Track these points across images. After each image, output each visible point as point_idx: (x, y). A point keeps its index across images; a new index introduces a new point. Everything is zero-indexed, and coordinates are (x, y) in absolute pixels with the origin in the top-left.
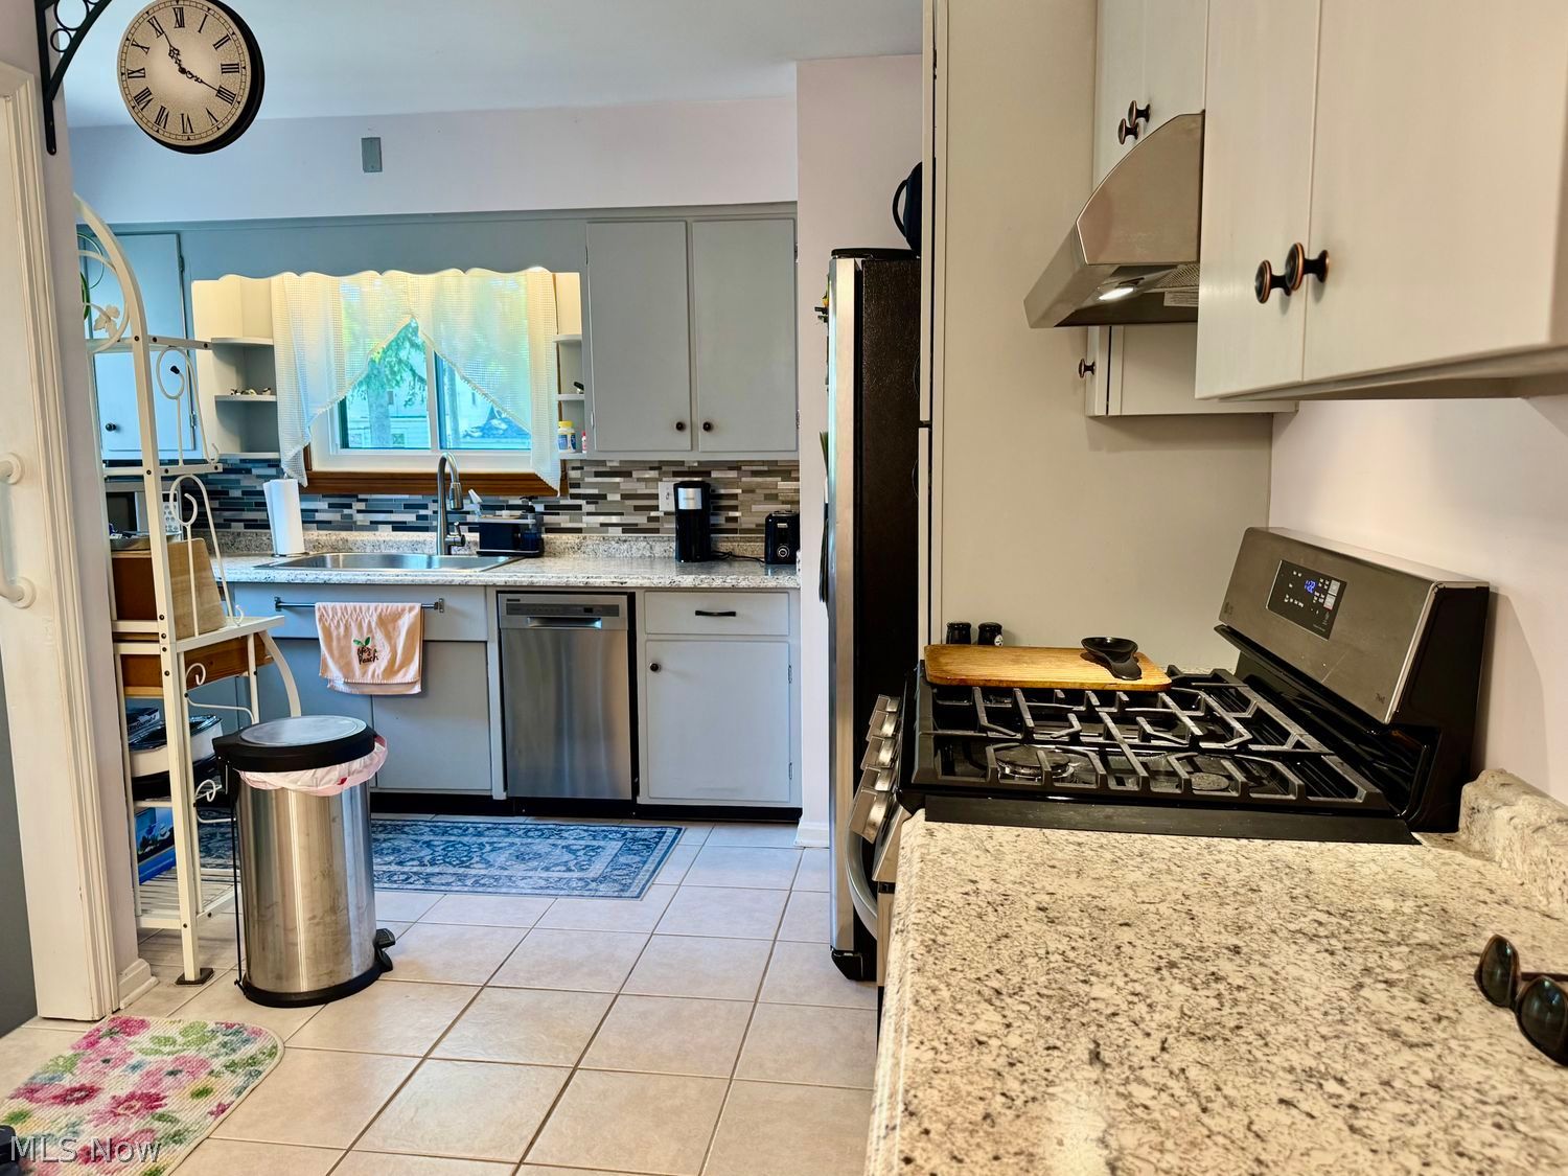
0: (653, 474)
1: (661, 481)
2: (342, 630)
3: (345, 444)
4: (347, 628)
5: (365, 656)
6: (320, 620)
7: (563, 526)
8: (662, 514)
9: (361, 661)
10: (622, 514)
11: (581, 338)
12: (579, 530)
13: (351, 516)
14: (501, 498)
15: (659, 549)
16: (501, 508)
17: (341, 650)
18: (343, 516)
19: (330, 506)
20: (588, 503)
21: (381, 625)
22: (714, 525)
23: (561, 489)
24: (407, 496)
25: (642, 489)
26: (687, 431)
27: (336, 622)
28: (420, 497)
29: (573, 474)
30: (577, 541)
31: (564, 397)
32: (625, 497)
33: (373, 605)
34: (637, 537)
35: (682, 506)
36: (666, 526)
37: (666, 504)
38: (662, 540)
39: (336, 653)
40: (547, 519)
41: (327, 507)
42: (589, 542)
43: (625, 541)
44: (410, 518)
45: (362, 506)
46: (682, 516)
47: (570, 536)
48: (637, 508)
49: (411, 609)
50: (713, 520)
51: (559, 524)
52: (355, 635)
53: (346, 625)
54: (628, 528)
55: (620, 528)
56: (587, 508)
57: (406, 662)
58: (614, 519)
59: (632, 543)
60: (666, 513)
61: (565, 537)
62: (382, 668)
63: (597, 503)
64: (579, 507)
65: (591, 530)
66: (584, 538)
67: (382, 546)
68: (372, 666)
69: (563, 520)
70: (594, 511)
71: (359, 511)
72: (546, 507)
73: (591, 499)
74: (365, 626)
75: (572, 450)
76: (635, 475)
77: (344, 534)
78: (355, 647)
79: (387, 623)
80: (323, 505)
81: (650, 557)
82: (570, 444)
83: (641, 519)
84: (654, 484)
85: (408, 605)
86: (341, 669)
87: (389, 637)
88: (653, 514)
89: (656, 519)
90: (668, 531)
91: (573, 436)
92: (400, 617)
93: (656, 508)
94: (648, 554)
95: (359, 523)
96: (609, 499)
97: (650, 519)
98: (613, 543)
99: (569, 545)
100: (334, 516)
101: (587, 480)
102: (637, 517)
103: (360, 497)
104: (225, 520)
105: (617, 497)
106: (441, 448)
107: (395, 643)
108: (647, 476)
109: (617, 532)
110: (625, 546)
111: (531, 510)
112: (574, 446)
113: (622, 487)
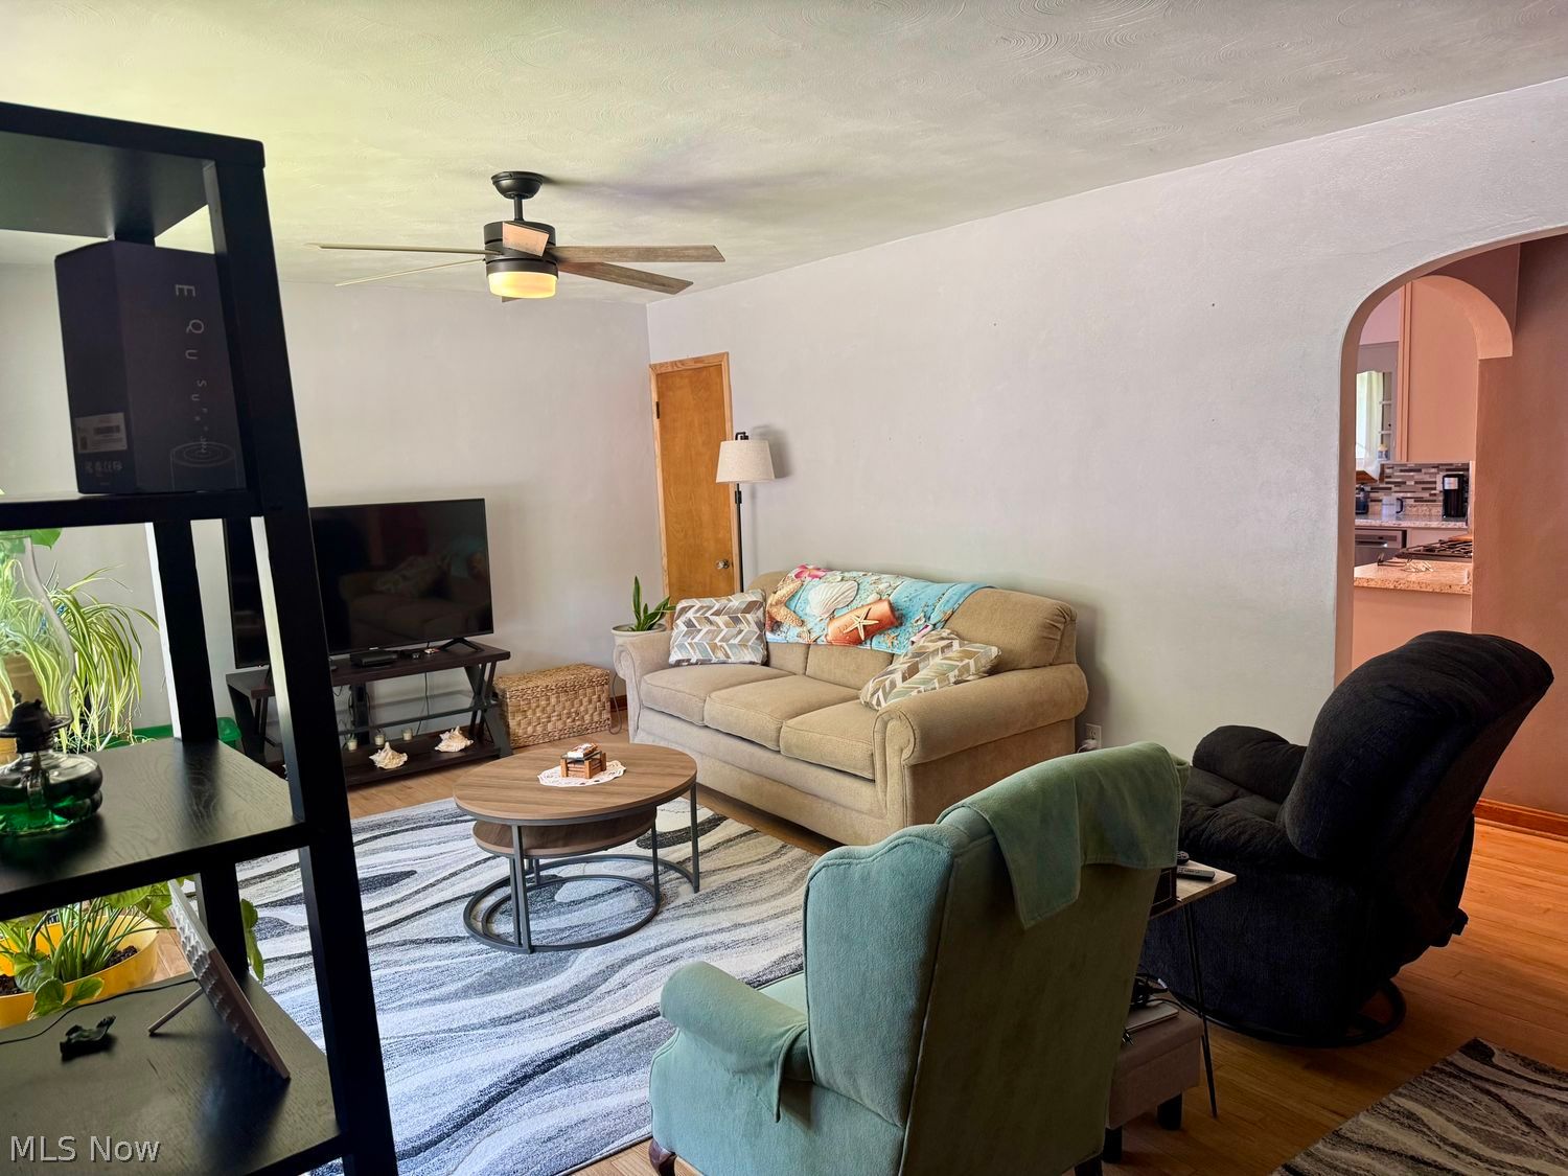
0: (1432, 470)
1: (1437, 474)
7: (1380, 498)
8: (1436, 492)
10: (1414, 492)
15: (1433, 510)
20: (1395, 486)
23: (1380, 479)
25: (1427, 478)
29: (1388, 471)
31: (1383, 432)
32: (1416, 483)
34: (1423, 505)
35: (1447, 488)
36: (1438, 498)
37: (1439, 487)
38: (1435, 506)
40: (1372, 495)
43: (1415, 507)
46: (1447, 493)
47: (1383, 504)
48: (1424, 489)
51: (1378, 497)
54: (1417, 500)
55: (1413, 499)
56: (1394, 489)
58: (1409, 495)
59: (1420, 507)
60: (1439, 491)
61: (1381, 504)
63: (1400, 486)
64: (1390, 489)
69: (1380, 495)
70: (1398, 490)
72: (1372, 488)
73: (1397, 484)
75: (1386, 459)
76: (1423, 471)
81: (1427, 514)
82: (1385, 456)
83: (1426, 495)
84: (1433, 476)
88: (1433, 492)
89: (1435, 495)
90: (1439, 501)
91: (1387, 452)
93: (1435, 489)
96: (1407, 484)
97: (1431, 495)
99: (1381, 509)
101: (1395, 474)
102: (1423, 494)
105: (1413, 483)
108: (1428, 472)
109: (1411, 502)
110: (1415, 509)
111: (1363, 490)
112: (1387, 457)
113: (1416, 477)
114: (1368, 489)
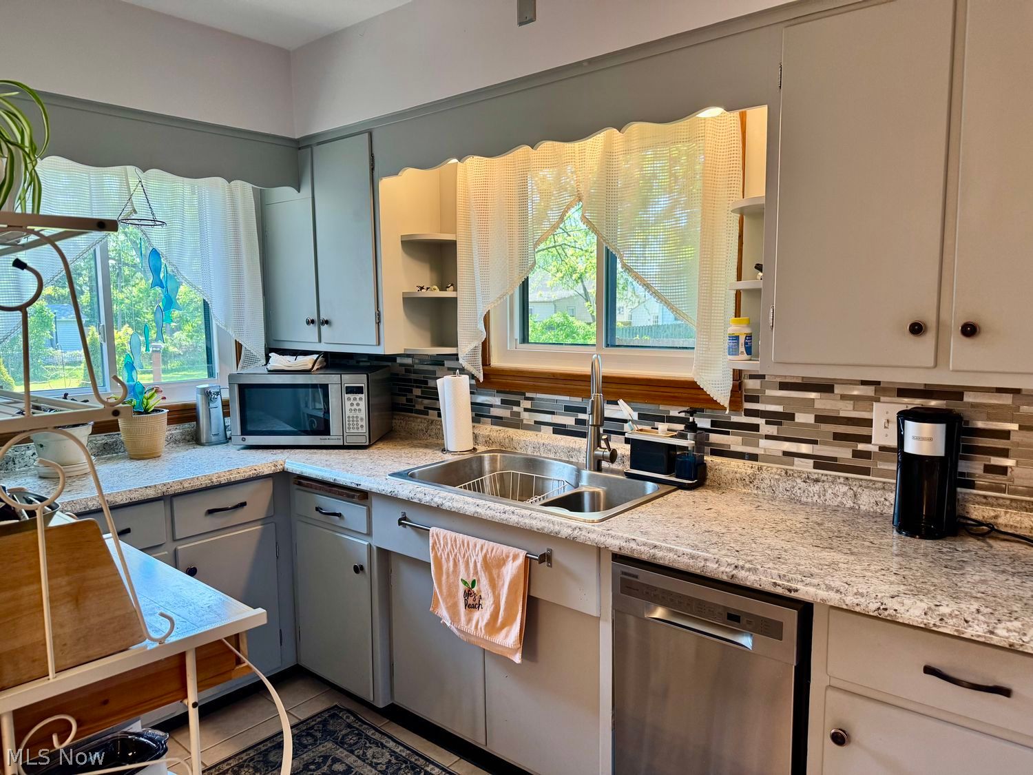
0: (869, 391)
1: (878, 400)
2: (451, 564)
3: (525, 339)
4: (456, 564)
5: (470, 601)
6: (433, 548)
7: (733, 448)
8: (876, 449)
9: (467, 606)
10: (814, 442)
11: (763, 201)
12: (754, 457)
13: (518, 414)
14: (662, 407)
15: (866, 500)
16: (661, 419)
17: (449, 587)
18: (513, 413)
19: (503, 402)
20: (767, 423)
21: (486, 568)
22: (963, 474)
23: (731, 402)
24: (567, 398)
25: (847, 410)
26: (929, 339)
27: (446, 553)
28: (579, 399)
29: (751, 385)
30: (750, 471)
31: (742, 285)
32: (820, 419)
33: (480, 542)
34: (835, 477)
35: (911, 447)
36: (882, 466)
37: (883, 435)
38: (872, 486)
39: (445, 591)
40: (714, 438)
41: (499, 403)
42: (765, 475)
43: (817, 481)
44: (569, 421)
45: (528, 404)
46: (911, 466)
47: (740, 462)
48: (838, 437)
49: (515, 557)
50: (963, 467)
51: (729, 446)
52: (463, 574)
53: (454, 560)
54: (822, 463)
55: (811, 461)
56: (766, 429)
57: (508, 622)
58: (805, 448)
59: (827, 485)
60: (882, 448)
61: (734, 464)
62: (485, 621)
63: (780, 424)
64: (756, 428)
65: (770, 459)
66: (760, 469)
67: (541, 448)
68: (477, 614)
69: (734, 441)
70: (775, 434)
71: (526, 410)
72: (713, 423)
73: (772, 418)
74: (471, 565)
75: (745, 356)
76: (838, 390)
77: (511, 432)
78: (462, 588)
79: (492, 566)
80: (496, 400)
81: (851, 508)
82: (742, 349)
83: (843, 453)
84: (867, 403)
85: (514, 550)
86: (448, 609)
87: (494, 585)
88: (861, 447)
89: (867, 455)
90: (884, 474)
91: (749, 337)
92: (504, 564)
93: (868, 439)
94: (849, 504)
95: (525, 422)
96: (797, 420)
97: (857, 454)
98: (799, 481)
99: (738, 476)
100: (504, 413)
101: (769, 393)
102: (836, 449)
103: (528, 395)
104: (425, 408)
105: (810, 419)
106: (607, 346)
107: (499, 595)
108: (855, 393)
109: (807, 466)
110: (816, 488)
111: (692, 427)
112: (749, 350)
113: (818, 405)
114: (703, 423)
